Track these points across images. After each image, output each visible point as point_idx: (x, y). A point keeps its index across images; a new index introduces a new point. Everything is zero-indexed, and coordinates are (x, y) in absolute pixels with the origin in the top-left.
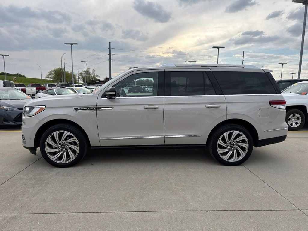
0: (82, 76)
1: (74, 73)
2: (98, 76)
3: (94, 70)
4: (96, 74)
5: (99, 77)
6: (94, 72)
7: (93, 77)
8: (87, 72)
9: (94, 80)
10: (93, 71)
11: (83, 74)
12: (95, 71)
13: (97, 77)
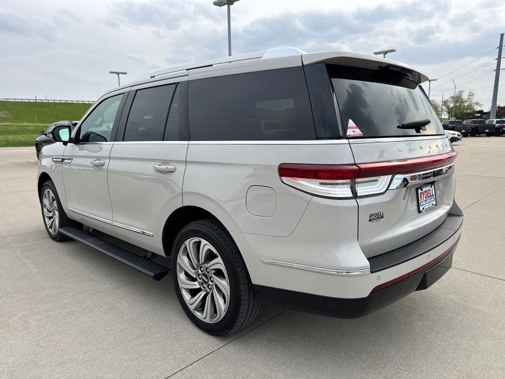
0: (448, 108)
1: (436, 102)
2: (477, 103)
3: (471, 94)
4: (474, 100)
5: (481, 105)
6: (470, 97)
7: (468, 105)
8: (458, 99)
9: (469, 111)
10: (469, 95)
11: (448, 103)
12: (473, 95)
13: (475, 107)
